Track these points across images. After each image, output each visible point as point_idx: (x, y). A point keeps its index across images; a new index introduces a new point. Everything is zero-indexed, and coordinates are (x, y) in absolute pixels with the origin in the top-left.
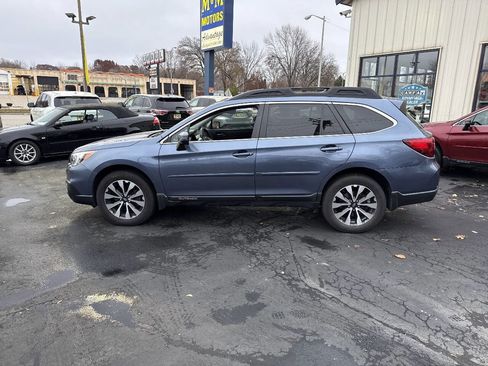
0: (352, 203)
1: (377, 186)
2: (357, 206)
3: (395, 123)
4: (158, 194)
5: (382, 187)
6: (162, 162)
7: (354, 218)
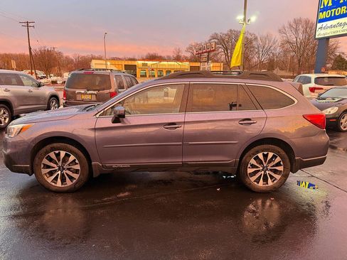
0: (264, 167)
1: (283, 153)
2: (267, 169)
3: (296, 101)
4: (93, 163)
5: (286, 153)
6: (98, 134)
7: (265, 180)
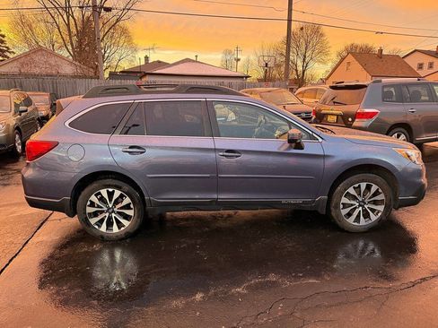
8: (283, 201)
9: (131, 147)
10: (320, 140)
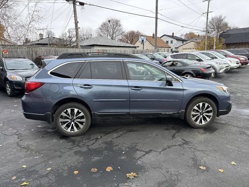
8: (163, 113)
9: (85, 85)
10: (181, 81)
